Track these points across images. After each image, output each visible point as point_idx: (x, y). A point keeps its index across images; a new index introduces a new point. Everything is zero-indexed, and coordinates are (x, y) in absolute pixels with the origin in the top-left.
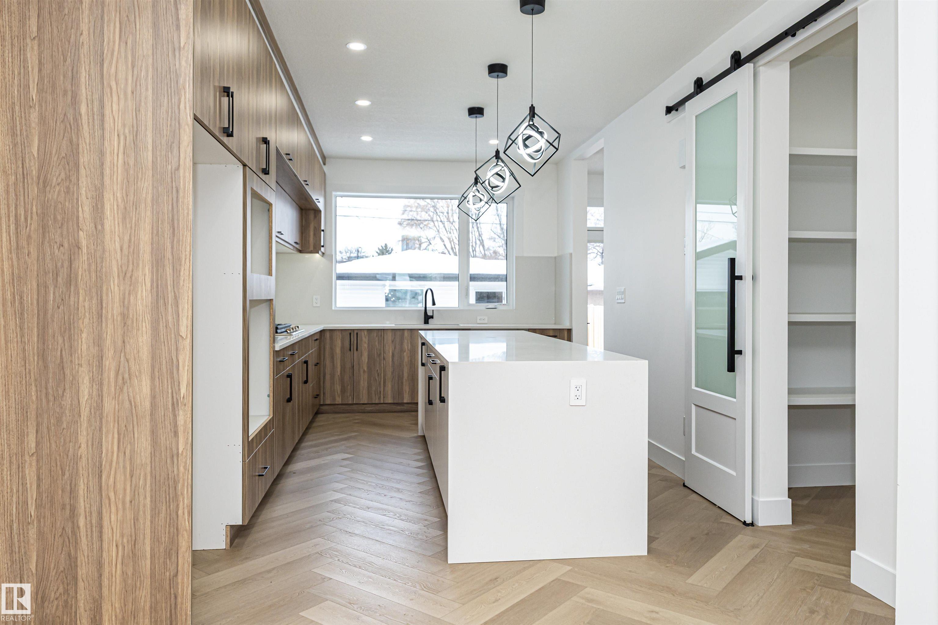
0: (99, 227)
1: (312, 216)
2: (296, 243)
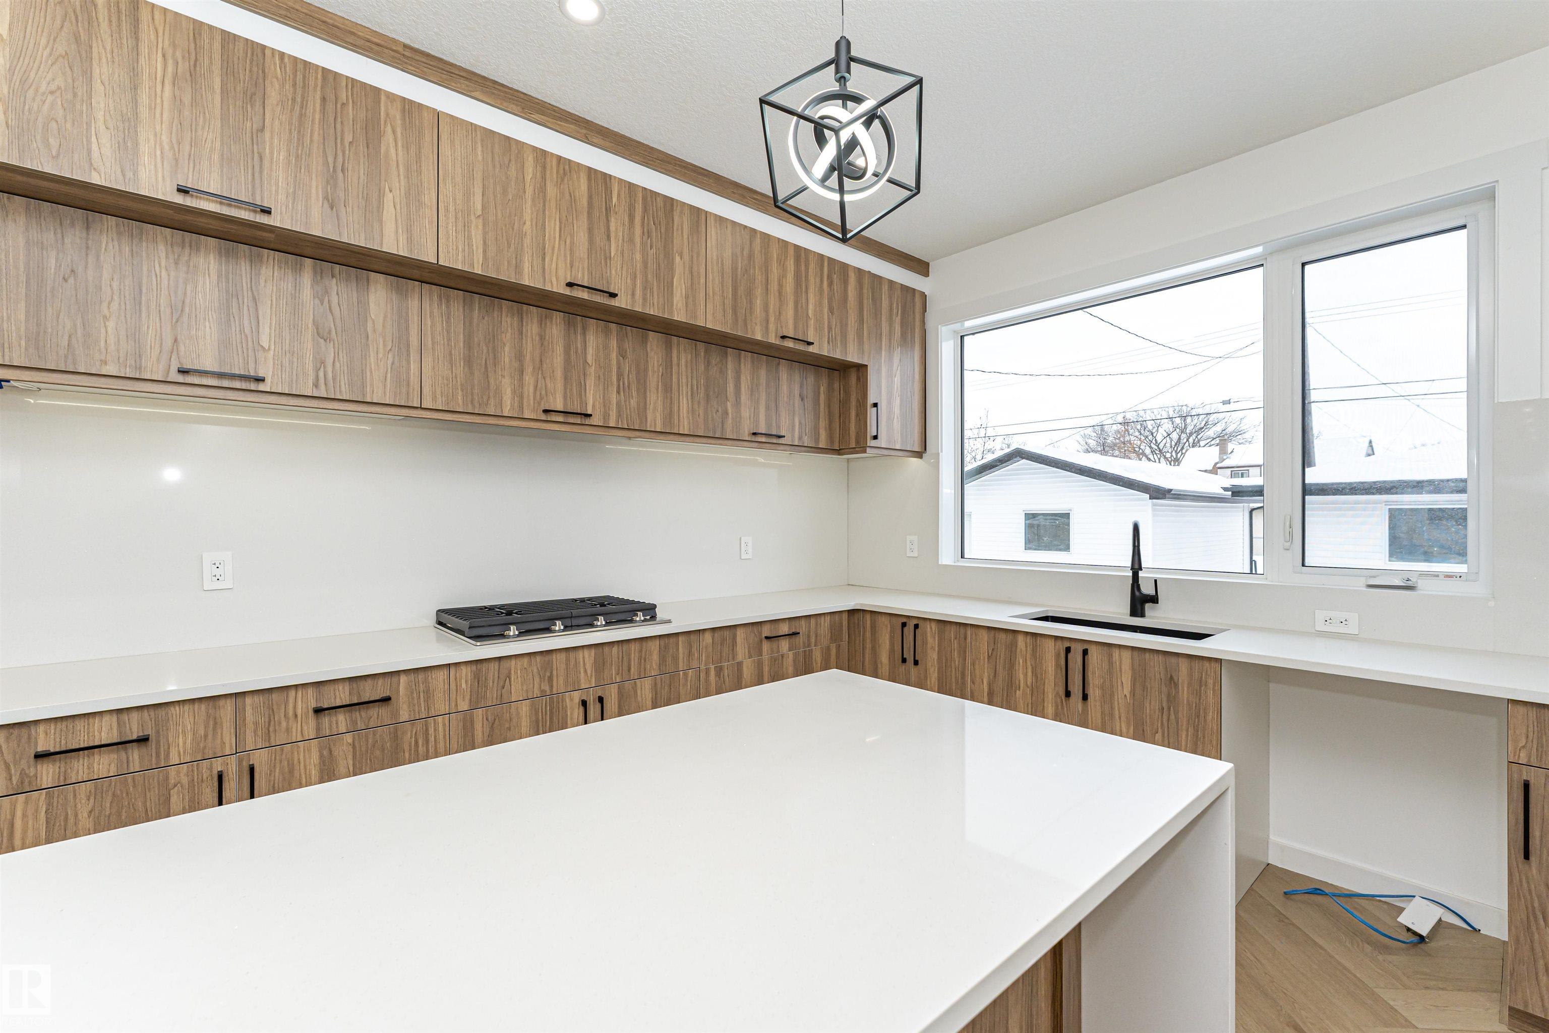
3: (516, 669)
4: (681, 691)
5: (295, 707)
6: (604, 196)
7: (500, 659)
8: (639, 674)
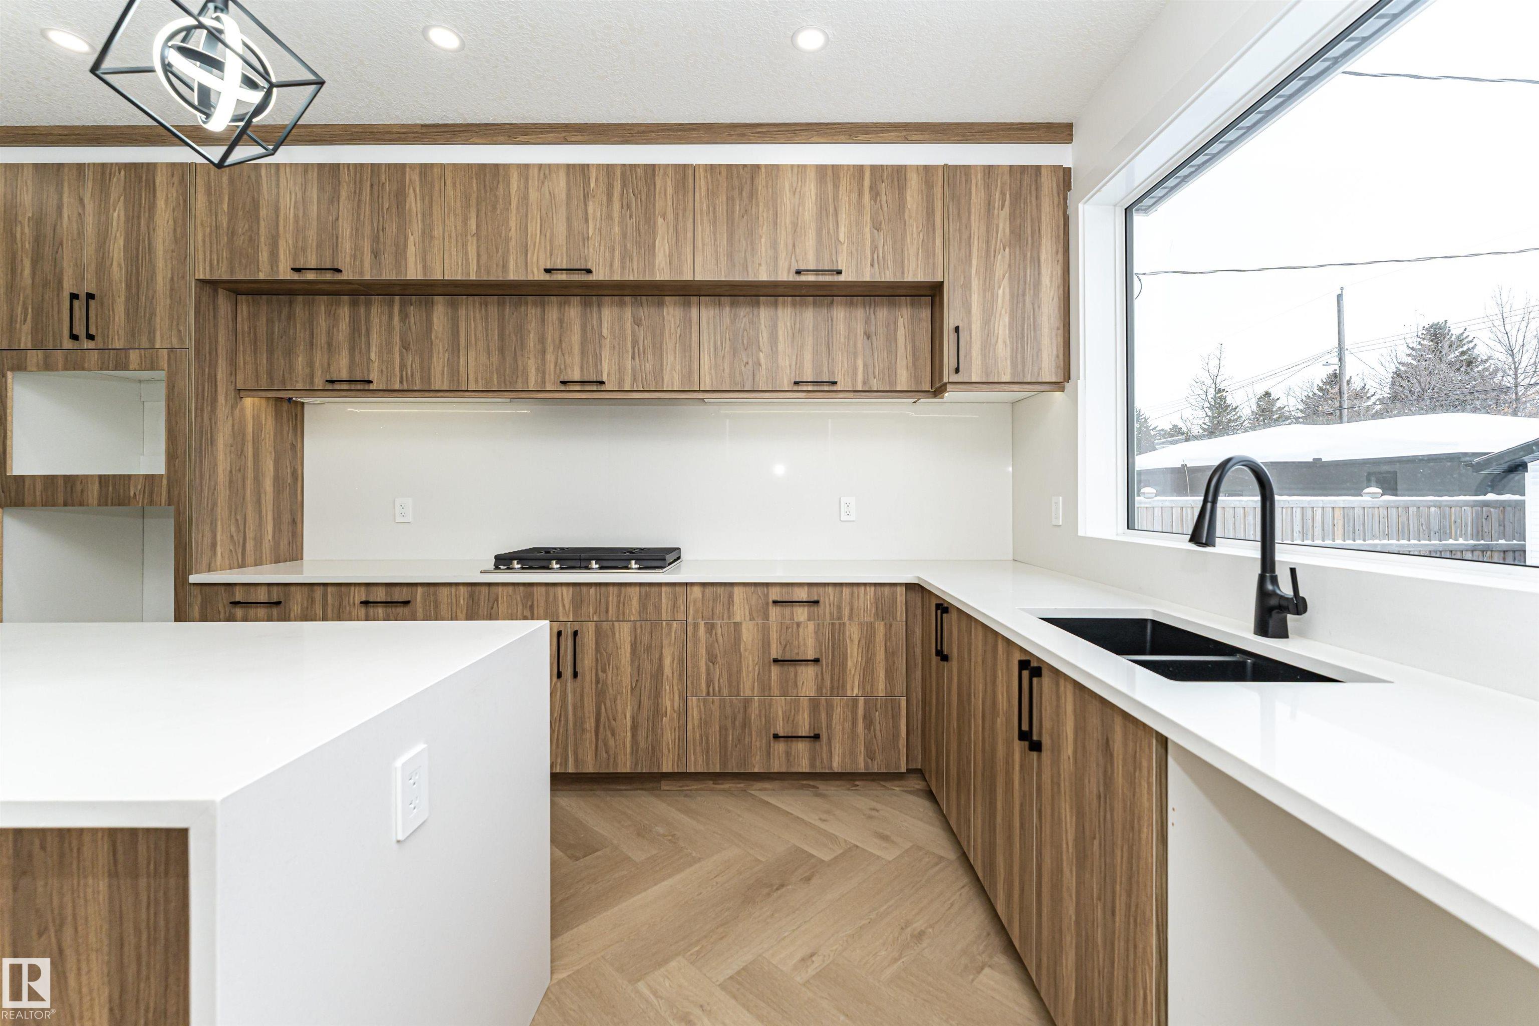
3: (502, 594)
4: (664, 641)
5: (354, 598)
6: (582, 185)
7: (489, 585)
8: (618, 616)
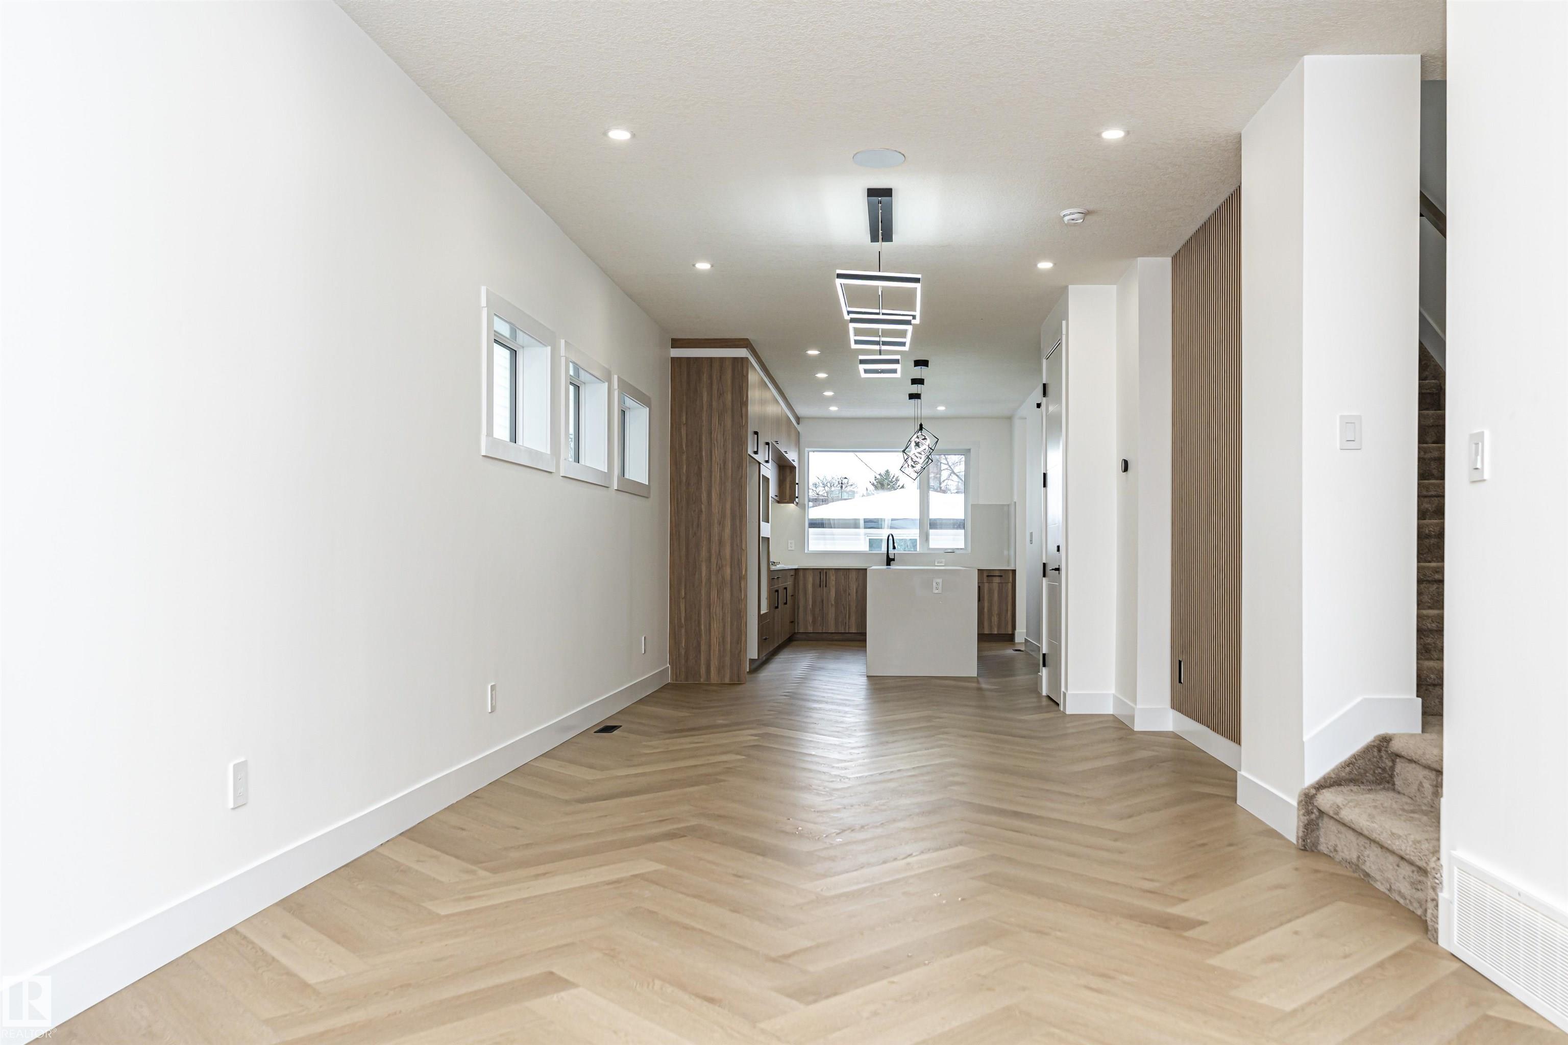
0: (710, 503)
1: (788, 471)
2: (776, 496)
